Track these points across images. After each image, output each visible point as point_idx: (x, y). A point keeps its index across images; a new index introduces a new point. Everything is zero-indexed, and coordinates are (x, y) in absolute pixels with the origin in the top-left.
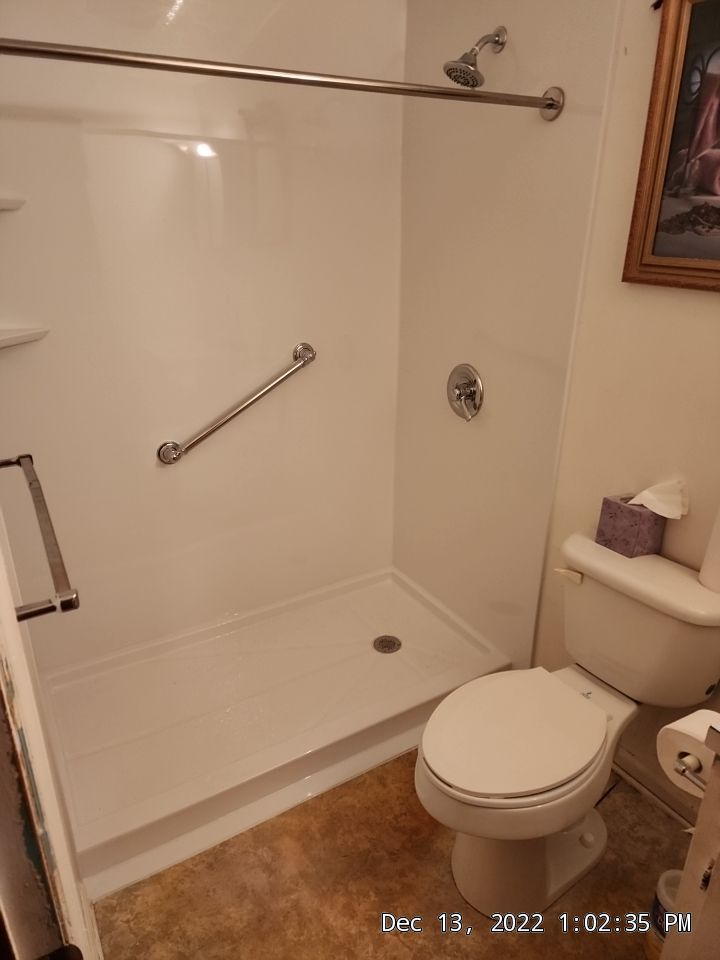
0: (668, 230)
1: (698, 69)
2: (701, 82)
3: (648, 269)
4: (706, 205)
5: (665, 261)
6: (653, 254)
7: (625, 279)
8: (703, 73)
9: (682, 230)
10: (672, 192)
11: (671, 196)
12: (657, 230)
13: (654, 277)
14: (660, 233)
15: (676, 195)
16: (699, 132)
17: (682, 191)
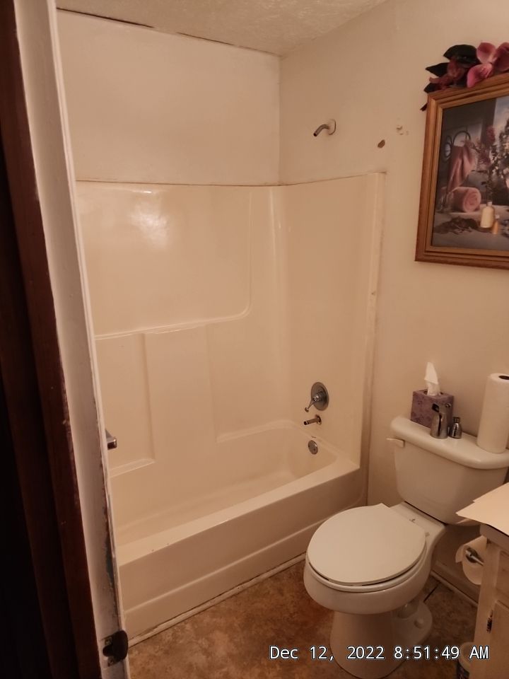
0: (438, 232)
1: (448, 143)
2: (451, 150)
3: (429, 254)
4: (459, 218)
5: (438, 249)
6: (432, 245)
7: (417, 259)
8: (452, 146)
9: (446, 231)
10: (440, 210)
11: (439, 212)
12: (433, 232)
13: (432, 258)
14: (435, 234)
15: (442, 212)
16: (452, 178)
17: (445, 210)
